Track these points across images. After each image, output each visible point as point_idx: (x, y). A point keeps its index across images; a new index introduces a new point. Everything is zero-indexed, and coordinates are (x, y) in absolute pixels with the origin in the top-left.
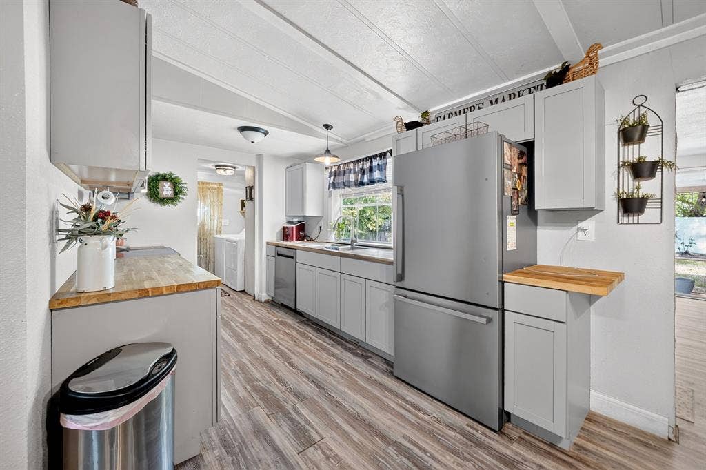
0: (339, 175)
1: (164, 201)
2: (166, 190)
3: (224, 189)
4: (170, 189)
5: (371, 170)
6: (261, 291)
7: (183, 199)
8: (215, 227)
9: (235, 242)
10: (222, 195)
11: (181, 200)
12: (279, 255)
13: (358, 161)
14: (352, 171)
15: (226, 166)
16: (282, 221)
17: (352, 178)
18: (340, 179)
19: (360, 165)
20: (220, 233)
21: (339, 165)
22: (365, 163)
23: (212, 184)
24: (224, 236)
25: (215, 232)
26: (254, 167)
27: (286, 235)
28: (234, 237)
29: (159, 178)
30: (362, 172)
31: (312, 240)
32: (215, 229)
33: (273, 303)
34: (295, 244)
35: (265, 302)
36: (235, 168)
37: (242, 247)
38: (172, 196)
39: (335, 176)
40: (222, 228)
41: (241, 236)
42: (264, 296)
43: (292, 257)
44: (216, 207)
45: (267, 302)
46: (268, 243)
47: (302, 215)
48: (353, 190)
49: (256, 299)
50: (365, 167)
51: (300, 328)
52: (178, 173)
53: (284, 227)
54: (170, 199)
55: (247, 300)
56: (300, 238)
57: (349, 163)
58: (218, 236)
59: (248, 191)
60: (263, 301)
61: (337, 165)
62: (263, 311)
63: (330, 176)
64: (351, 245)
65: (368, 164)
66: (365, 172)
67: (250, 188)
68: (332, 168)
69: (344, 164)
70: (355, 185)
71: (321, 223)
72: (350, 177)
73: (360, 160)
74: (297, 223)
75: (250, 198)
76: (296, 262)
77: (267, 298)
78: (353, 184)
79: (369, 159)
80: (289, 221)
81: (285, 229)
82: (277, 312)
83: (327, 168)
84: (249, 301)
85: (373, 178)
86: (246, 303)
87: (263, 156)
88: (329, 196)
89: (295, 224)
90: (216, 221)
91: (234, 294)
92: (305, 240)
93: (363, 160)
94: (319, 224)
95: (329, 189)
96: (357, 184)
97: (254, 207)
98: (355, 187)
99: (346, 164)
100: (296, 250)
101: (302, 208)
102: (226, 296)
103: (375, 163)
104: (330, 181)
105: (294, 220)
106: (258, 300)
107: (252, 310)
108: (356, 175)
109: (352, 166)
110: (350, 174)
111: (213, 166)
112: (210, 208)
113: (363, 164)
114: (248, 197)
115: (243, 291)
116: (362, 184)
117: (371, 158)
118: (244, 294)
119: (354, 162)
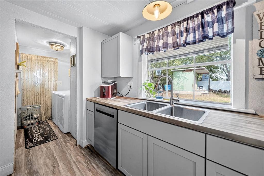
0: (153, 41)
3: (58, 62)
6: (82, 138)
8: (52, 86)
9: (63, 97)
10: (57, 66)
12: (97, 111)
14: (170, 35)
15: (57, 43)
16: (99, 82)
17: (170, 41)
18: (155, 44)
20: (56, 90)
21: (153, 32)
23: (49, 58)
24: (57, 93)
25: (52, 89)
26: (76, 38)
27: (103, 93)
28: (63, 93)
31: (121, 96)
34: (112, 101)
35: (85, 148)
36: (63, 45)
37: (68, 102)
40: (57, 87)
41: (67, 93)
42: (85, 143)
43: (113, 116)
44: (53, 73)
45: (87, 147)
46: (88, 100)
48: (171, 52)
49: (78, 144)
53: (101, 86)
55: (70, 145)
56: (114, 95)
57: (167, 27)
58: (54, 92)
59: (72, 59)
61: (151, 33)
62: (83, 165)
63: (142, 43)
64: (171, 104)
65: (197, 21)
66: (191, 30)
67: (74, 57)
68: (144, 36)
69: (159, 30)
70: (174, 47)
71: (131, 83)
72: (168, 39)
73: (184, 20)
74: (112, 84)
75: (74, 65)
76: (117, 122)
77: (87, 144)
78: (171, 46)
79: (198, 16)
80: (105, 82)
81: (102, 88)
82: (97, 165)
83: (138, 37)
84: (71, 147)
85: (206, 33)
86: (69, 151)
87: (83, 27)
88: (140, 60)
89: (110, 84)
90: (52, 82)
91: (62, 137)
92: (117, 96)
93: (188, 19)
94: (129, 84)
95: (142, 54)
96: (176, 46)
97: (76, 71)
98: (173, 49)
99: (162, 29)
100: (117, 109)
101: (118, 71)
102: (54, 140)
103: (208, 18)
104: (143, 47)
105: (110, 81)
106: (80, 146)
107: (72, 162)
108: (175, 36)
109: (170, 29)
110: (168, 37)
111: (46, 42)
112: (48, 74)
113: (187, 24)
114: (72, 64)
115: (69, 134)
116: (186, 44)
117: (202, 14)
118: (69, 136)
119: (173, 25)
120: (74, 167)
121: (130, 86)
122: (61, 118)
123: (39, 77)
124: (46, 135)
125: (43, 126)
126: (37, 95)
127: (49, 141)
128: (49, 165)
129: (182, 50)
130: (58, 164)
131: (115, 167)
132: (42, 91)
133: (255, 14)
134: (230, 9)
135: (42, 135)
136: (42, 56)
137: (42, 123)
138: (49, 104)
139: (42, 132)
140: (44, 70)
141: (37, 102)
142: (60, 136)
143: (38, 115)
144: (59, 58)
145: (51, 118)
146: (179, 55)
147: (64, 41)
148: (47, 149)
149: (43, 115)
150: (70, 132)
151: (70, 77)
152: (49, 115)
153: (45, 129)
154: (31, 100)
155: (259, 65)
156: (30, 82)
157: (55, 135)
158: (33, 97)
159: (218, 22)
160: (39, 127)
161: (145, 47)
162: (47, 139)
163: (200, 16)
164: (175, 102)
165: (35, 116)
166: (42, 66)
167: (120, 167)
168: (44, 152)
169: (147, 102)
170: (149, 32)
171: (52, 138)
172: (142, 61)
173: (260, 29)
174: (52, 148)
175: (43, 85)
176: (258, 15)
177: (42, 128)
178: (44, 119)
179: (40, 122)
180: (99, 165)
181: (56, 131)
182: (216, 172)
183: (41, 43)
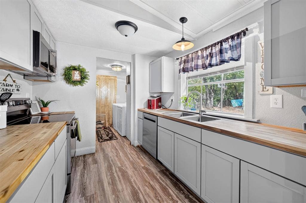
0: (188, 62)
1: (75, 83)
2: (76, 76)
3: (117, 79)
4: (78, 75)
5: (221, 52)
6: (134, 140)
7: (87, 82)
8: (113, 99)
9: (121, 108)
10: (116, 82)
11: (85, 83)
12: (145, 118)
13: (206, 48)
14: (200, 57)
15: (117, 65)
16: (147, 96)
17: (200, 62)
18: (189, 65)
19: (209, 50)
20: (115, 103)
21: (188, 55)
22: (213, 48)
23: (111, 77)
24: (116, 105)
26: (130, 63)
27: (150, 105)
28: (121, 105)
29: (71, 68)
30: (211, 55)
31: (165, 108)
32: (113, 101)
33: (142, 149)
34: (156, 111)
36: (122, 67)
37: (124, 111)
38: (80, 80)
39: (185, 63)
40: (117, 100)
41: (124, 105)
42: (136, 143)
43: (154, 121)
44: (113, 89)
45: (138, 147)
46: (139, 110)
47: (160, 92)
48: (201, 71)
49: (132, 144)
50: (214, 51)
51: (161, 179)
52: (84, 66)
53: (148, 100)
54: (78, 81)
55: (126, 144)
56: (159, 107)
57: (197, 51)
58: (114, 104)
59: (128, 78)
60: (136, 146)
61: (186, 56)
62: (135, 156)
63: (180, 64)
64: (200, 115)
65: (218, 47)
66: (214, 55)
67: (129, 76)
68: (181, 58)
69: (192, 53)
70: (203, 68)
71: (173, 97)
72: (198, 62)
73: (209, 46)
74: (157, 97)
75: (129, 83)
76: (157, 126)
77: (138, 145)
78: (201, 67)
79: (218, 44)
80: (152, 96)
81: (149, 101)
82: (144, 157)
83: (177, 59)
84: (127, 145)
85: (223, 58)
86: (125, 147)
87: (136, 54)
88: (179, 78)
89: (156, 98)
90: (113, 96)
91: (120, 139)
92: (162, 108)
93: (212, 46)
94: (171, 98)
95: (179, 73)
96: (204, 67)
97: (131, 88)
98: (202, 69)
99: (194, 52)
100: (157, 116)
101: (161, 87)
102: (115, 139)
103: (225, 45)
104: (180, 67)
105: (155, 95)
106: (133, 145)
107: (128, 153)
108: (203, 59)
109: (200, 53)
110: (198, 59)
111: (110, 65)
112: (110, 90)
113: (212, 49)
114: (128, 82)
115: (125, 137)
116: (211, 65)
117: (221, 42)
118: (125, 139)
119: (202, 50)
120: (129, 156)
121: (172, 100)
122: (120, 126)
123: (104, 93)
124: (110, 136)
125: (107, 130)
126: (103, 107)
127: (112, 140)
128: (114, 152)
129: (210, 70)
130: (119, 152)
131: (156, 158)
132: (106, 103)
133: (259, 42)
134: (239, 39)
135: (107, 136)
136: (106, 76)
137: (106, 129)
138: (111, 114)
139: (107, 134)
140: (107, 86)
141: (103, 112)
142: (119, 137)
143: (104, 121)
144: (117, 76)
145: (112, 125)
146: (210, 73)
147: (122, 64)
148: (112, 144)
149: (107, 122)
150: (126, 136)
151: (126, 92)
152: (111, 123)
153: (109, 132)
154: (99, 110)
155: (262, 84)
156: (98, 95)
157: (116, 137)
158: (100, 108)
159: (231, 49)
160: (105, 131)
161: (181, 68)
162: (111, 139)
163: (220, 44)
164: (203, 113)
165: (102, 122)
166: (107, 83)
167: (159, 158)
168: (110, 145)
169: (183, 113)
170: (185, 55)
171: (114, 138)
172: (181, 79)
173: (262, 55)
174: (115, 144)
175: (106, 98)
176: (261, 44)
177: (107, 132)
178: (107, 125)
179: (105, 128)
180: (146, 157)
181: (116, 134)
182: (206, 151)
183: (107, 66)
